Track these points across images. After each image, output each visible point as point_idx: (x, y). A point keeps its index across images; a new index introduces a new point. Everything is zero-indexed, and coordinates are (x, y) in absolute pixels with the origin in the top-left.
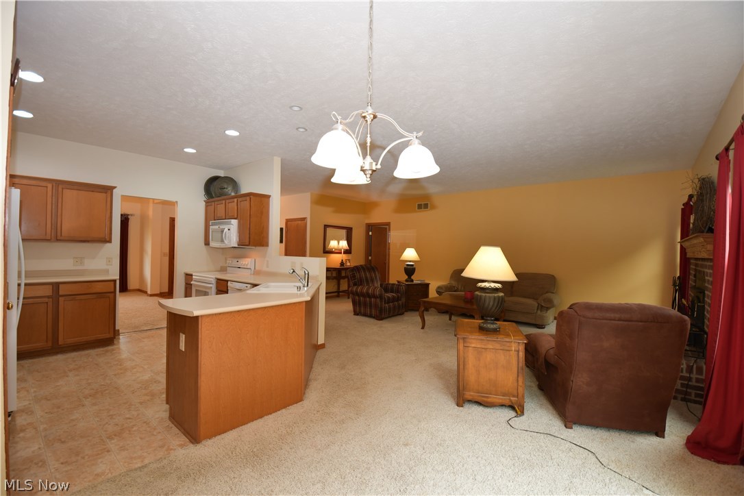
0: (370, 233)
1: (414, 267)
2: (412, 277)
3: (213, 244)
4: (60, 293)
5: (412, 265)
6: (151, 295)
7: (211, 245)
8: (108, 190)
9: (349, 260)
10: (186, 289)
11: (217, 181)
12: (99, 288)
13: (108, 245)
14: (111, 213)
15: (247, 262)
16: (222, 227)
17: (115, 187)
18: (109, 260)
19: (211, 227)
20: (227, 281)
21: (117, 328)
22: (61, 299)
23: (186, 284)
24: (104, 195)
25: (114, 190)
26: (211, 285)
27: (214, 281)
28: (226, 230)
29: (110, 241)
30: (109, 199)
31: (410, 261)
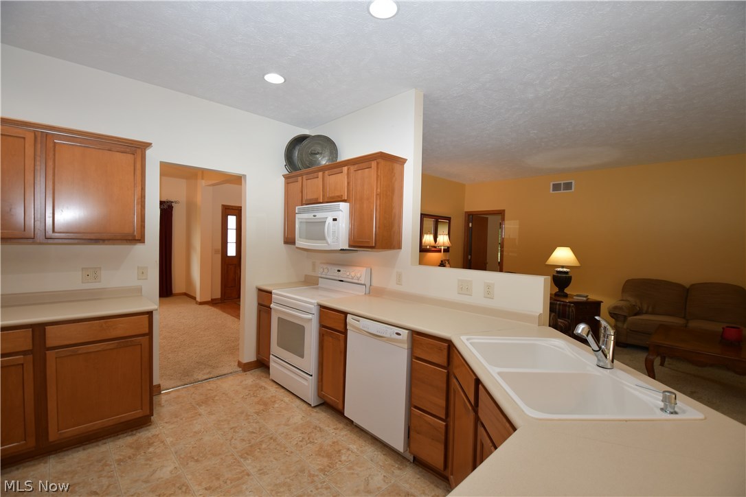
0: (470, 225)
1: (570, 275)
2: (567, 291)
3: (300, 243)
4: (47, 346)
5: (566, 273)
6: (201, 303)
7: (297, 245)
8: (137, 149)
9: (448, 260)
10: (259, 312)
11: (305, 142)
12: (121, 329)
13: (138, 247)
14: (143, 189)
15: (360, 273)
16: (320, 215)
17: (148, 145)
18: (142, 272)
19: (297, 216)
20: (345, 314)
21: (155, 383)
22: (50, 355)
23: (259, 304)
24: (130, 157)
25: (149, 152)
26: (310, 316)
27: (315, 310)
28: (330, 220)
29: (141, 239)
30: (138, 166)
31: (563, 267)
